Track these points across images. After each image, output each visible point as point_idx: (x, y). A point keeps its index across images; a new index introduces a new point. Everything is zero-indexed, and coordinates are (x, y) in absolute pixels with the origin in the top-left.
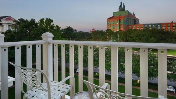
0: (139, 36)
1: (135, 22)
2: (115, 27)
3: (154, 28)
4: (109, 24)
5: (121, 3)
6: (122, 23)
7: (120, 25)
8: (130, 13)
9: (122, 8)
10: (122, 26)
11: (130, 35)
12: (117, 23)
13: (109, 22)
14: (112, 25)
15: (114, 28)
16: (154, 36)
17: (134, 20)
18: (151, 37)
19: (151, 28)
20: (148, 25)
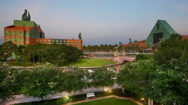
0: (50, 51)
1: (41, 35)
2: (18, 40)
3: (60, 43)
4: (9, 35)
5: (26, 11)
6: (27, 36)
7: (25, 38)
8: (37, 25)
9: (26, 17)
10: (28, 39)
11: (40, 50)
12: (21, 35)
13: (7, 32)
14: (13, 36)
15: (16, 41)
16: (64, 51)
17: (41, 33)
18: (62, 52)
19: (58, 43)
20: (55, 40)
